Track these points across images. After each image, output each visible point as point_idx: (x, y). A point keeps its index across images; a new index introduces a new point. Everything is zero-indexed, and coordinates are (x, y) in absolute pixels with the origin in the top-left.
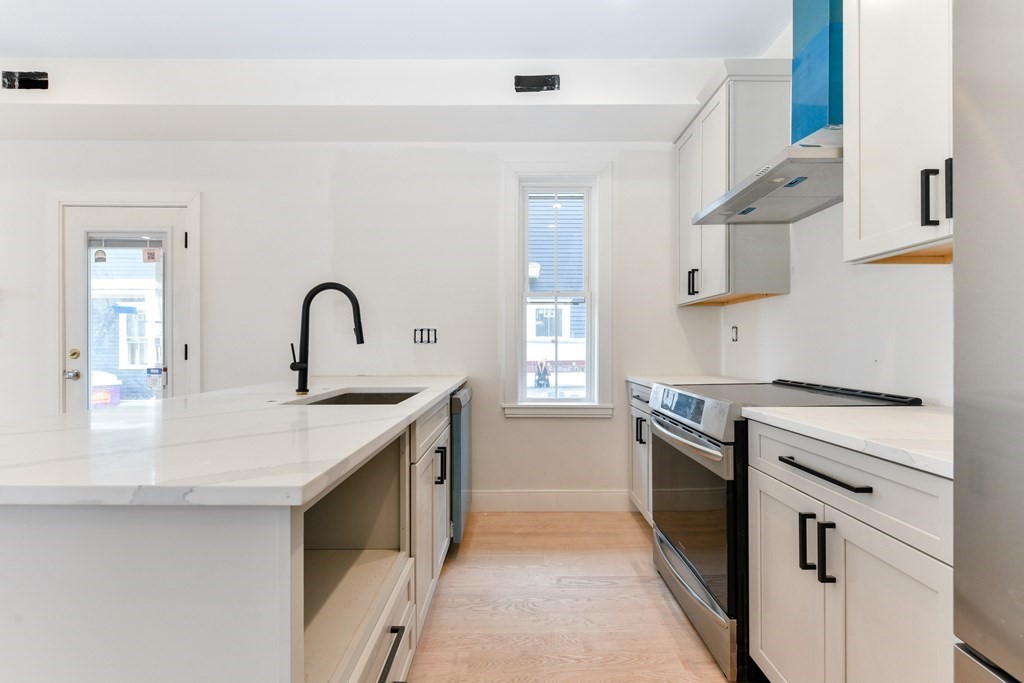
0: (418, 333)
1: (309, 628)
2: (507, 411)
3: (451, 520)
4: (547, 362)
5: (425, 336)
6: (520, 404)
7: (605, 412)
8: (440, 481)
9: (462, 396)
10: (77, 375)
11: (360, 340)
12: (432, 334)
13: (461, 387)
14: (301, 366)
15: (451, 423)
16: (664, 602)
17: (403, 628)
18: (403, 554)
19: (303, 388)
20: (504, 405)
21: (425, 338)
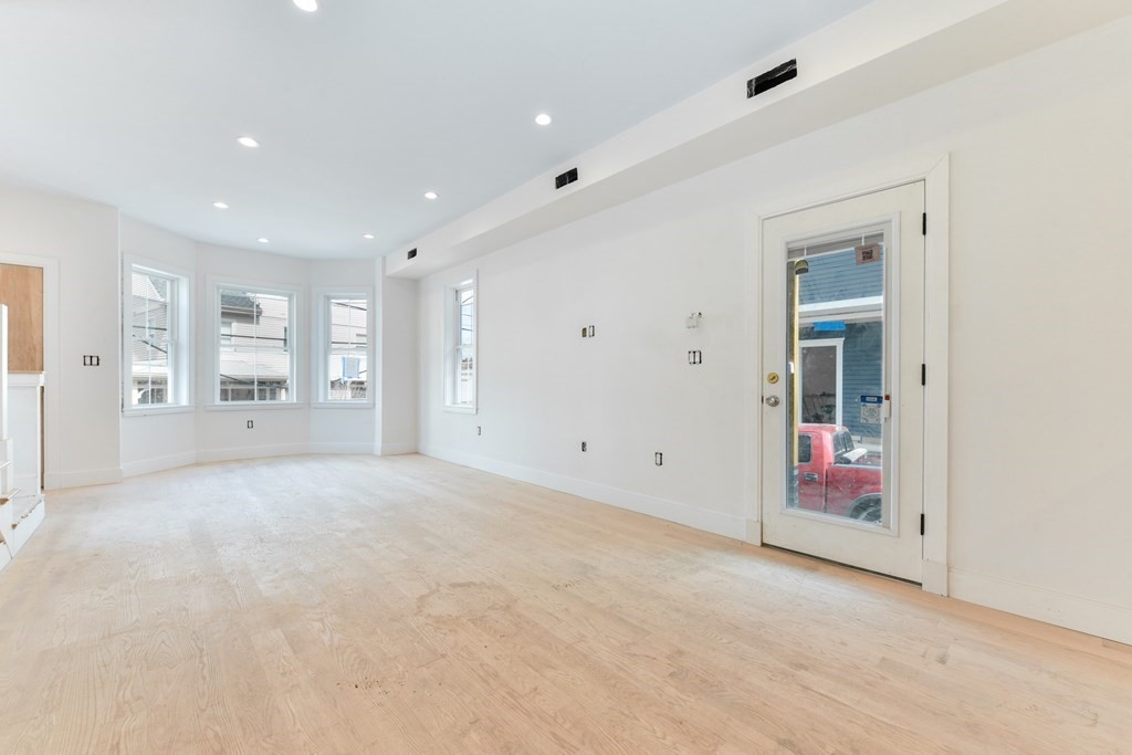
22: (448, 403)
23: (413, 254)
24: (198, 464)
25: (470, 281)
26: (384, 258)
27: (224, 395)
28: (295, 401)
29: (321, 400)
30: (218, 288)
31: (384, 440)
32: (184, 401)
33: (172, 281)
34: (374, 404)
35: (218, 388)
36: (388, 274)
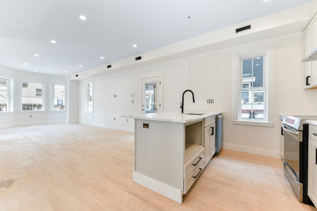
0: (209, 101)
1: (187, 150)
2: (234, 122)
3: (216, 147)
4: (254, 110)
5: (210, 101)
6: (238, 120)
7: (271, 125)
8: (212, 134)
9: (220, 117)
10: (144, 110)
11: (194, 102)
12: (212, 101)
13: (220, 114)
14: (182, 107)
15: (216, 123)
16: (284, 181)
17: (202, 158)
18: (202, 146)
19: (182, 112)
20: (233, 121)
21: (210, 102)
22: (86, 110)
23: (77, 76)
24: (15, 126)
25: (92, 83)
26: (69, 76)
27: (24, 109)
28: (44, 110)
29: (51, 110)
30: (22, 81)
31: (69, 120)
32: (12, 110)
33: (8, 80)
34: (67, 111)
35: (21, 107)
36: (70, 79)
